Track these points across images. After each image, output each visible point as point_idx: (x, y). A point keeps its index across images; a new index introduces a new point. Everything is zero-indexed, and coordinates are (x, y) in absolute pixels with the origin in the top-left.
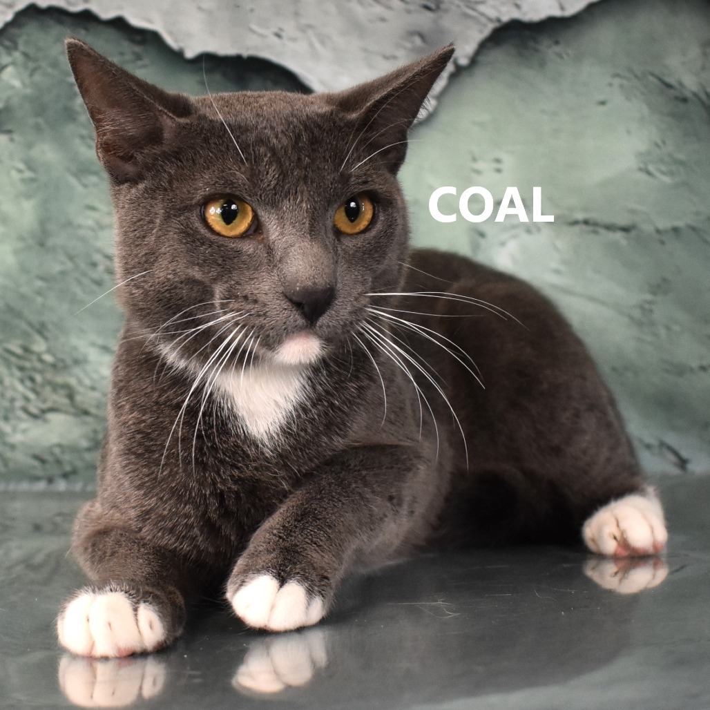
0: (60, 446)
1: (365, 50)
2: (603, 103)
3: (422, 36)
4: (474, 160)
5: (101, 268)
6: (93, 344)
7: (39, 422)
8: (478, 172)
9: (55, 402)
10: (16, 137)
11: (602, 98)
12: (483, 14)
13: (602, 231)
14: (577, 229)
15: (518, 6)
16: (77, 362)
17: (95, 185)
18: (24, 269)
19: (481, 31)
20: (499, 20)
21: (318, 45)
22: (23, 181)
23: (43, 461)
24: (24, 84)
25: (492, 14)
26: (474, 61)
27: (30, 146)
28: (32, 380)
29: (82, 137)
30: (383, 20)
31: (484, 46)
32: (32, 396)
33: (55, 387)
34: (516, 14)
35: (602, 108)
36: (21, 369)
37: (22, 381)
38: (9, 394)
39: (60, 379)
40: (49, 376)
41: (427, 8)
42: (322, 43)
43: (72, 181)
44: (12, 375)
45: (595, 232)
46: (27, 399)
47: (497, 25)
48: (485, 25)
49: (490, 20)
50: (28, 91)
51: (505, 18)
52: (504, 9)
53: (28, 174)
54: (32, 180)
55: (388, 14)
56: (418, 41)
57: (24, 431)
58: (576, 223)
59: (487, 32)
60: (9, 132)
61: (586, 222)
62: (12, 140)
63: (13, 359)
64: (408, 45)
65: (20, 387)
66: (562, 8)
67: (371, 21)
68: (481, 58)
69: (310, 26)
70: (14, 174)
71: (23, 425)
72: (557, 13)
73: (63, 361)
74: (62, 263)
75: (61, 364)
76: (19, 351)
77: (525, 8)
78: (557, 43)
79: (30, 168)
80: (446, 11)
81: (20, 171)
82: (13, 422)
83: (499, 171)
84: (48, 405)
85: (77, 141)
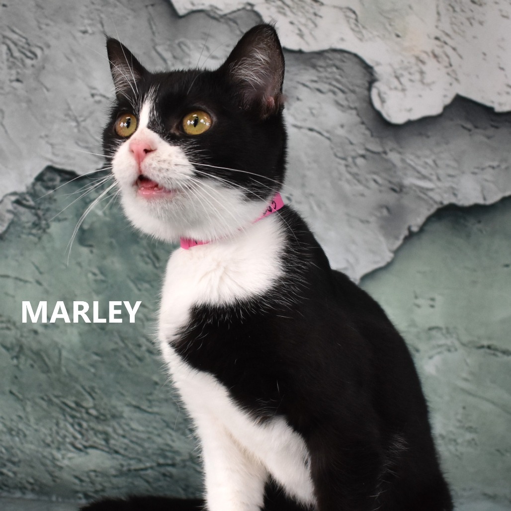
0: (95, 471)
1: (348, 215)
2: (507, 266)
3: (388, 209)
4: (416, 297)
5: (144, 348)
6: (129, 405)
7: (82, 454)
8: (418, 306)
9: (95, 442)
10: (95, 250)
11: (507, 262)
12: (431, 198)
13: (499, 354)
14: (482, 351)
15: (455, 195)
16: (114, 417)
17: (146, 290)
18: (85, 347)
19: (429, 210)
20: (441, 203)
21: (315, 208)
22: (96, 281)
23: (81, 481)
24: (104, 213)
25: (438, 198)
26: (422, 229)
27: (104, 257)
28: (80, 425)
29: (142, 256)
30: (362, 195)
31: (429, 220)
32: (79, 436)
33: (96, 432)
34: (453, 200)
35: (506, 269)
36: (73, 417)
37: (72, 425)
38: (63, 432)
39: (100, 427)
40: (92, 424)
41: (394, 190)
42: (319, 206)
43: (131, 285)
44: (66, 420)
45: (494, 355)
46: (75, 438)
47: (440, 206)
48: (432, 206)
49: (436, 202)
50: (108, 219)
51: (446, 202)
52: (446, 196)
53: (100, 277)
54: (103, 281)
55: (367, 192)
56: (385, 212)
57: (70, 459)
58: (482, 347)
59: (433, 210)
60: (91, 246)
61: (489, 347)
62: (92, 252)
63: (68, 410)
64: (378, 214)
65: (71, 429)
66: (485, 199)
67: (354, 195)
68: (427, 228)
69: (312, 195)
70: (90, 275)
71: (70, 455)
72: (481, 201)
73: (104, 415)
74: (116, 343)
75: (102, 417)
76: (73, 405)
77: (460, 196)
78: (479, 222)
79: (102, 273)
80: (406, 193)
81: (94, 274)
82: (63, 452)
83: (432, 306)
84: (90, 443)
85: (138, 258)
